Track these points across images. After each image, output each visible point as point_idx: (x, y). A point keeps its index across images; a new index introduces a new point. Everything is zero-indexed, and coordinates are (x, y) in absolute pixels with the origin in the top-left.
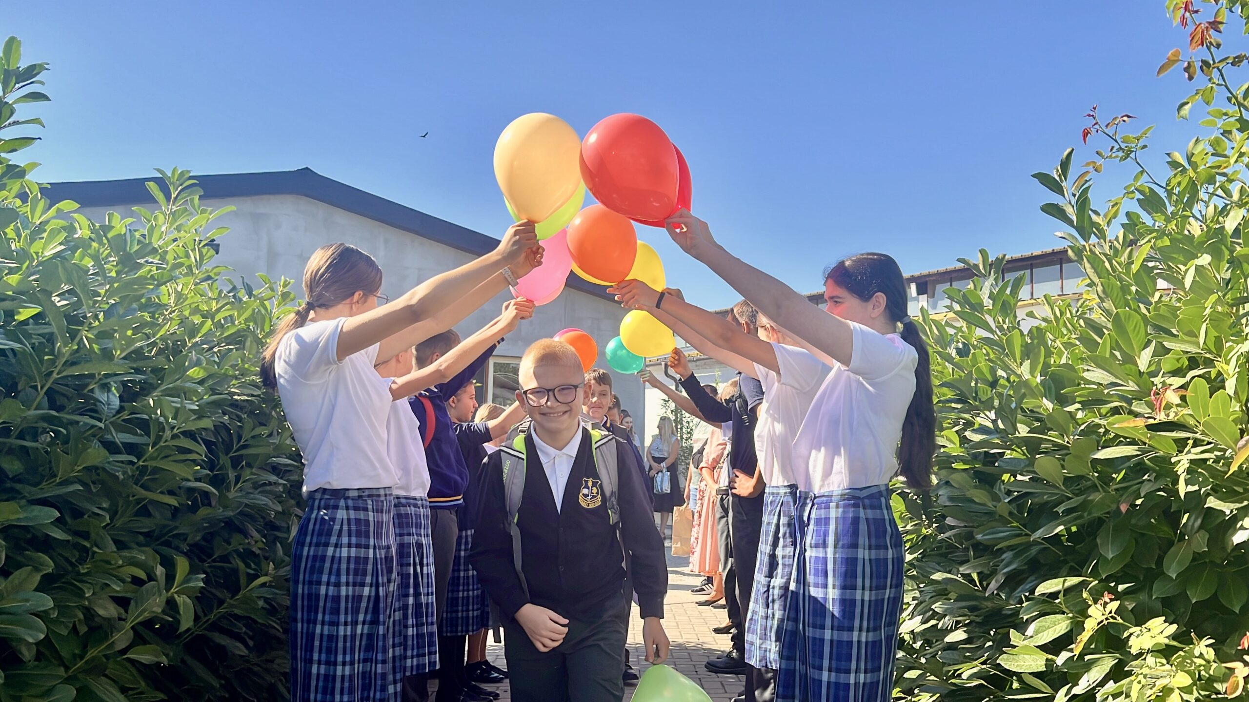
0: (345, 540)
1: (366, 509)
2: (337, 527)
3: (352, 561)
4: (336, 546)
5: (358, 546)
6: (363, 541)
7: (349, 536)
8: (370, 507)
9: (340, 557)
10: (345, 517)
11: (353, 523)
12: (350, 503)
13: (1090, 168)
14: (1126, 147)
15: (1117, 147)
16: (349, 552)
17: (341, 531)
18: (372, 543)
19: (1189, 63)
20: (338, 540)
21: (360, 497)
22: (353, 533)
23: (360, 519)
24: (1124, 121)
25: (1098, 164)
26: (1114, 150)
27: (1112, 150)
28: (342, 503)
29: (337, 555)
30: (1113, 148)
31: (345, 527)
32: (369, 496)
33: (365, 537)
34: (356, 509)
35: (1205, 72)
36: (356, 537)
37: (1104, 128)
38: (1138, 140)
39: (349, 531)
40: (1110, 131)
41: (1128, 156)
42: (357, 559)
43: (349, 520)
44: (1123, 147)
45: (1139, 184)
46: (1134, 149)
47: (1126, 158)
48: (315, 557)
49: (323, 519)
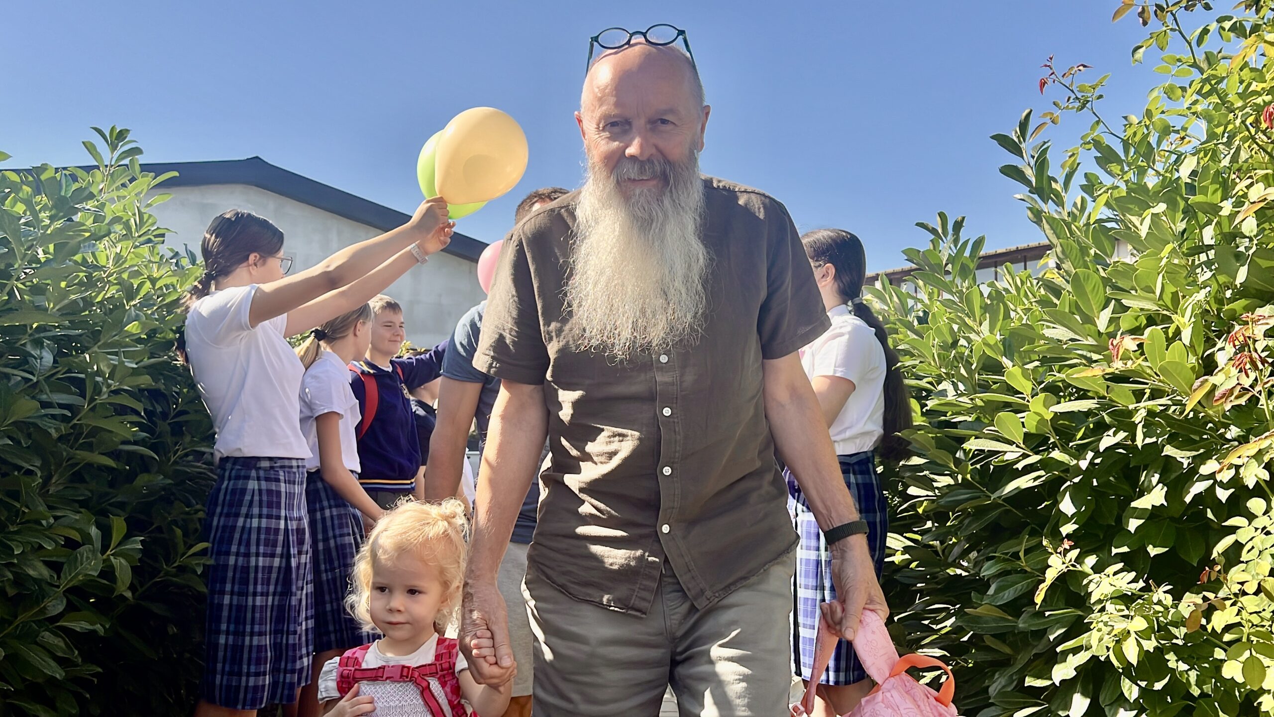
0: (256, 511)
1: (278, 480)
2: (248, 498)
3: (263, 531)
4: (247, 516)
5: (269, 517)
6: (274, 512)
7: (261, 506)
8: (282, 478)
9: (251, 528)
10: (256, 487)
11: (264, 493)
12: (262, 473)
13: (1047, 119)
14: (1082, 96)
15: (1073, 96)
16: (260, 523)
17: (251, 502)
18: (283, 513)
19: (1143, 8)
20: (248, 511)
21: (272, 468)
22: (265, 504)
23: (272, 490)
24: (1080, 70)
25: (1055, 116)
26: (1071, 100)
27: (1068, 100)
28: (253, 473)
29: (248, 525)
30: (1069, 98)
31: (256, 498)
32: (282, 467)
33: (276, 508)
34: (267, 479)
35: (1159, 17)
36: (268, 507)
37: (1061, 78)
38: (1094, 89)
39: (261, 501)
40: (1067, 81)
41: (1083, 106)
42: (268, 529)
43: (260, 491)
44: (1079, 97)
45: (1095, 134)
46: (1090, 99)
47: (1082, 108)
48: (225, 527)
49: (234, 490)
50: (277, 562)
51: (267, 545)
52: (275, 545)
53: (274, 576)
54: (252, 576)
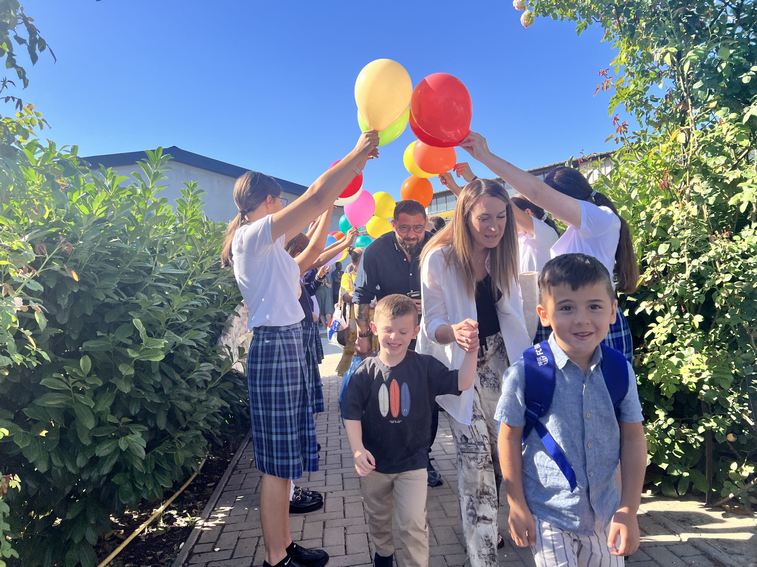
0: (283, 358)
1: (292, 338)
2: (277, 350)
4: (278, 362)
9: (281, 369)
10: (281, 344)
11: (286, 346)
21: (288, 331)
28: (278, 335)
32: (292, 330)
33: (294, 355)
34: (286, 338)
36: (289, 355)
48: (266, 370)
49: (268, 347)
50: (299, 387)
51: (292, 378)
52: (297, 377)
53: (298, 396)
54: (287, 398)
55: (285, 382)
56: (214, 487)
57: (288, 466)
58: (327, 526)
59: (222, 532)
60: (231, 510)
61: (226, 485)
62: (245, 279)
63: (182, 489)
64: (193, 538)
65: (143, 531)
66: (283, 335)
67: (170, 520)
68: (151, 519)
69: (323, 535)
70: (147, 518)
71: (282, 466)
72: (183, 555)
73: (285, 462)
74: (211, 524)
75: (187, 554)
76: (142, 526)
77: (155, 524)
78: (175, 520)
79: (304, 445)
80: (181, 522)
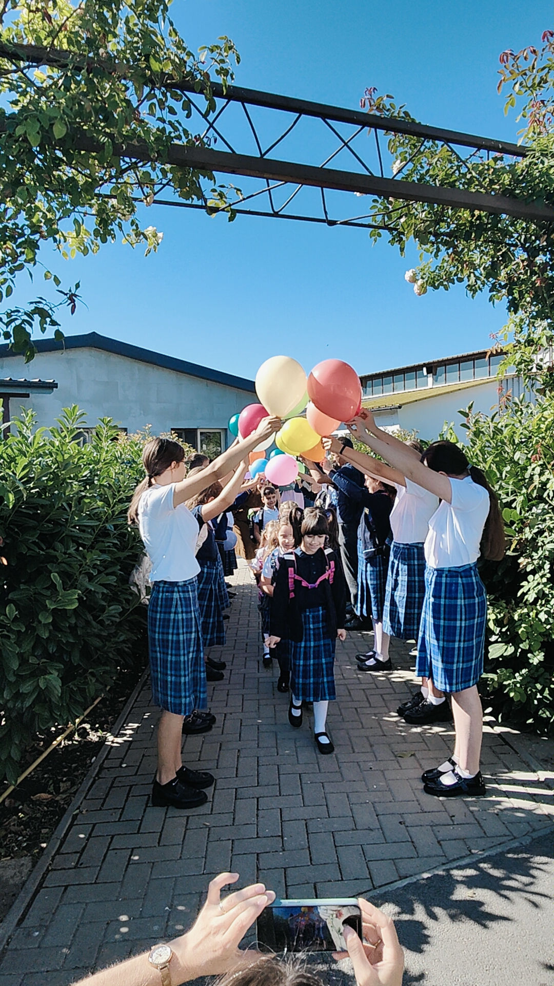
0: (179, 609)
1: (188, 592)
5: (187, 612)
6: (189, 609)
7: (182, 607)
8: (190, 590)
9: (178, 619)
10: (178, 597)
11: (183, 600)
16: (182, 616)
18: (193, 609)
36: (185, 607)
42: (187, 619)
48: (164, 619)
49: (167, 599)
50: (193, 635)
51: (187, 627)
52: (192, 627)
53: (192, 643)
54: (181, 645)
55: (181, 631)
56: (126, 701)
57: (181, 704)
58: (223, 748)
59: (129, 749)
60: (138, 727)
61: (136, 701)
62: (148, 538)
63: (96, 703)
64: (103, 754)
65: (60, 744)
66: (180, 589)
67: (84, 733)
68: (68, 732)
69: (219, 756)
70: (63, 731)
71: (175, 704)
72: (95, 769)
73: (177, 701)
74: (120, 740)
75: (98, 768)
76: (59, 739)
77: (70, 737)
78: (89, 734)
79: (195, 685)
80: (94, 737)
